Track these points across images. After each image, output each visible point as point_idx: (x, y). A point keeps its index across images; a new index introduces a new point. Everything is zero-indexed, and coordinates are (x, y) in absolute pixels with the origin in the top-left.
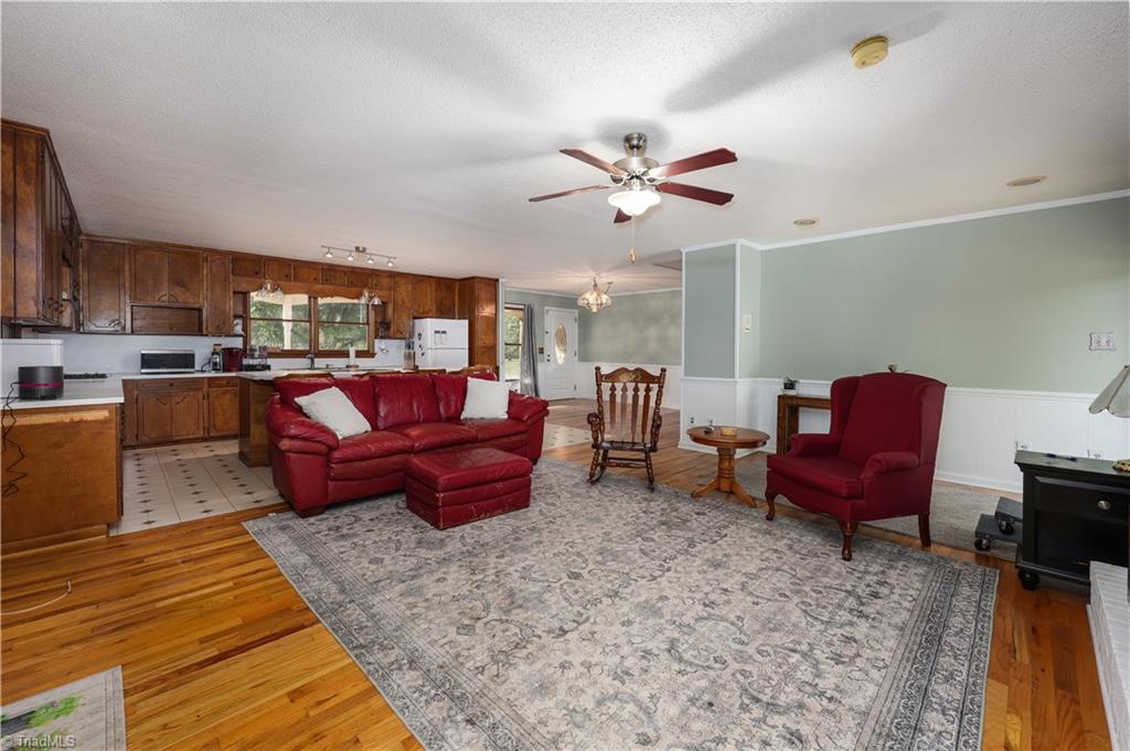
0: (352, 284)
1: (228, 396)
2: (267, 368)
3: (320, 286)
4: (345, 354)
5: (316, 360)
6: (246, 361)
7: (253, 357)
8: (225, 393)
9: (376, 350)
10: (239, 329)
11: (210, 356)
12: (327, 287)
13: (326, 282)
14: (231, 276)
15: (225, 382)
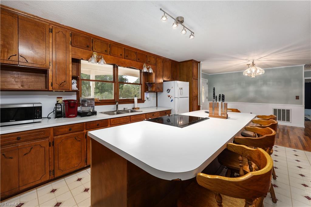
0: (138, 60)
1: (69, 141)
2: (94, 113)
3: (123, 59)
4: (132, 101)
5: (119, 105)
6: (79, 109)
7: (83, 105)
8: (67, 138)
9: (145, 99)
10: (74, 87)
11: (55, 106)
12: (127, 61)
13: (126, 57)
14: (70, 46)
15: (67, 130)
